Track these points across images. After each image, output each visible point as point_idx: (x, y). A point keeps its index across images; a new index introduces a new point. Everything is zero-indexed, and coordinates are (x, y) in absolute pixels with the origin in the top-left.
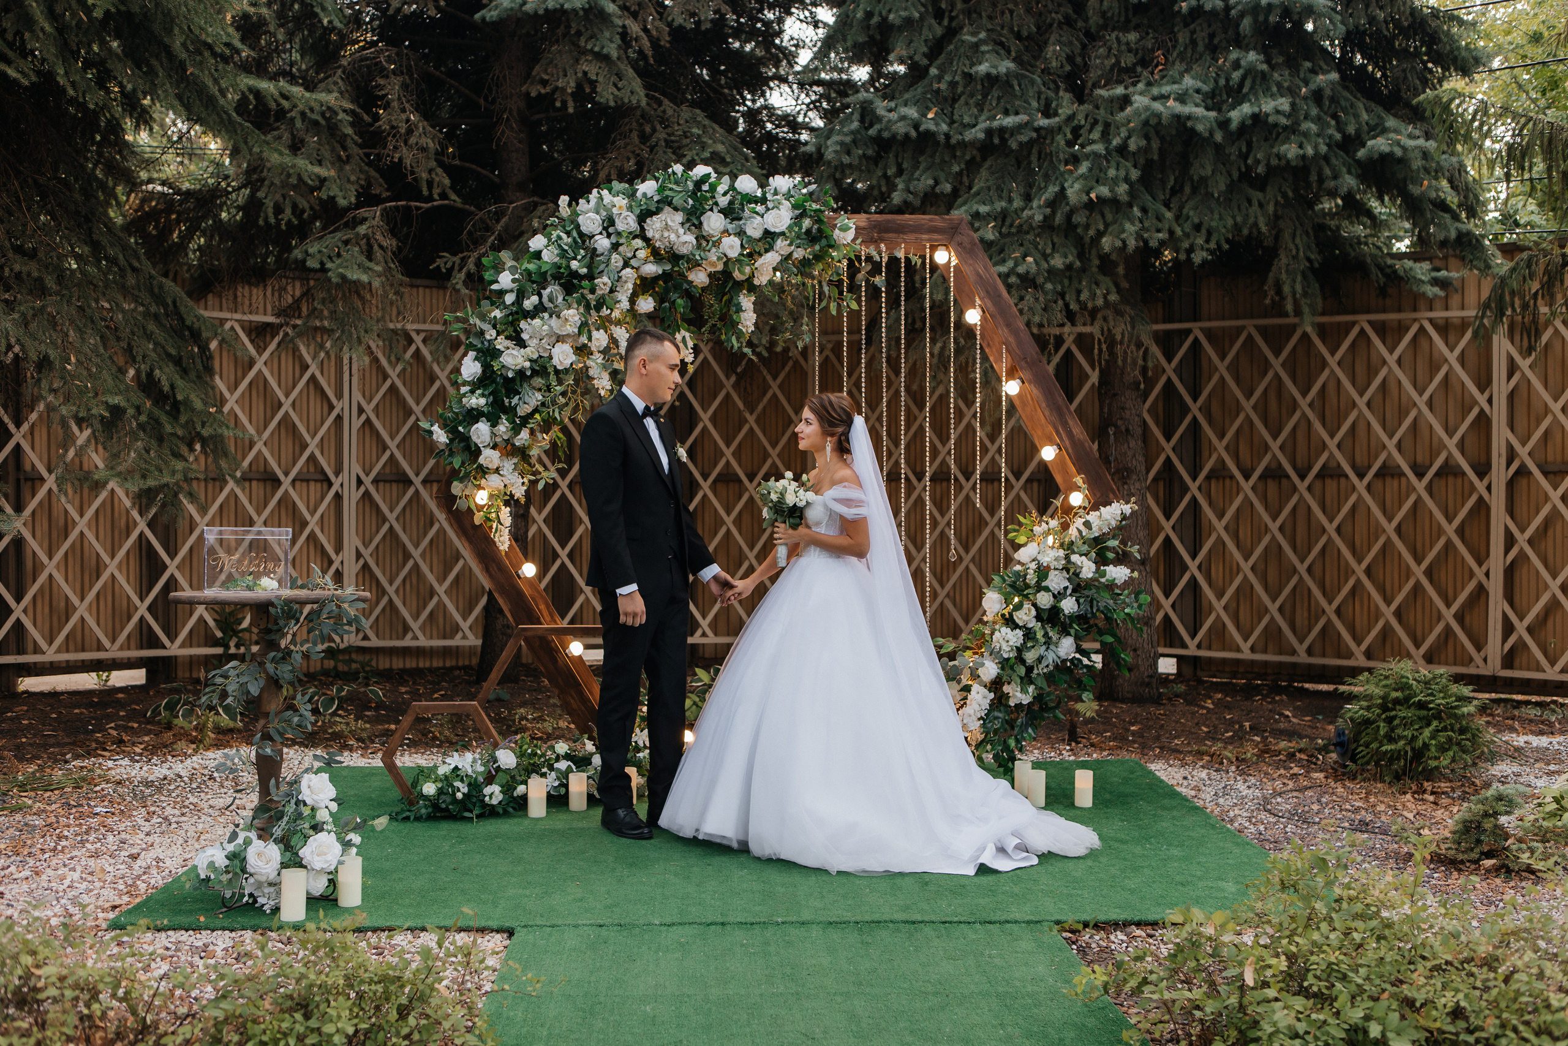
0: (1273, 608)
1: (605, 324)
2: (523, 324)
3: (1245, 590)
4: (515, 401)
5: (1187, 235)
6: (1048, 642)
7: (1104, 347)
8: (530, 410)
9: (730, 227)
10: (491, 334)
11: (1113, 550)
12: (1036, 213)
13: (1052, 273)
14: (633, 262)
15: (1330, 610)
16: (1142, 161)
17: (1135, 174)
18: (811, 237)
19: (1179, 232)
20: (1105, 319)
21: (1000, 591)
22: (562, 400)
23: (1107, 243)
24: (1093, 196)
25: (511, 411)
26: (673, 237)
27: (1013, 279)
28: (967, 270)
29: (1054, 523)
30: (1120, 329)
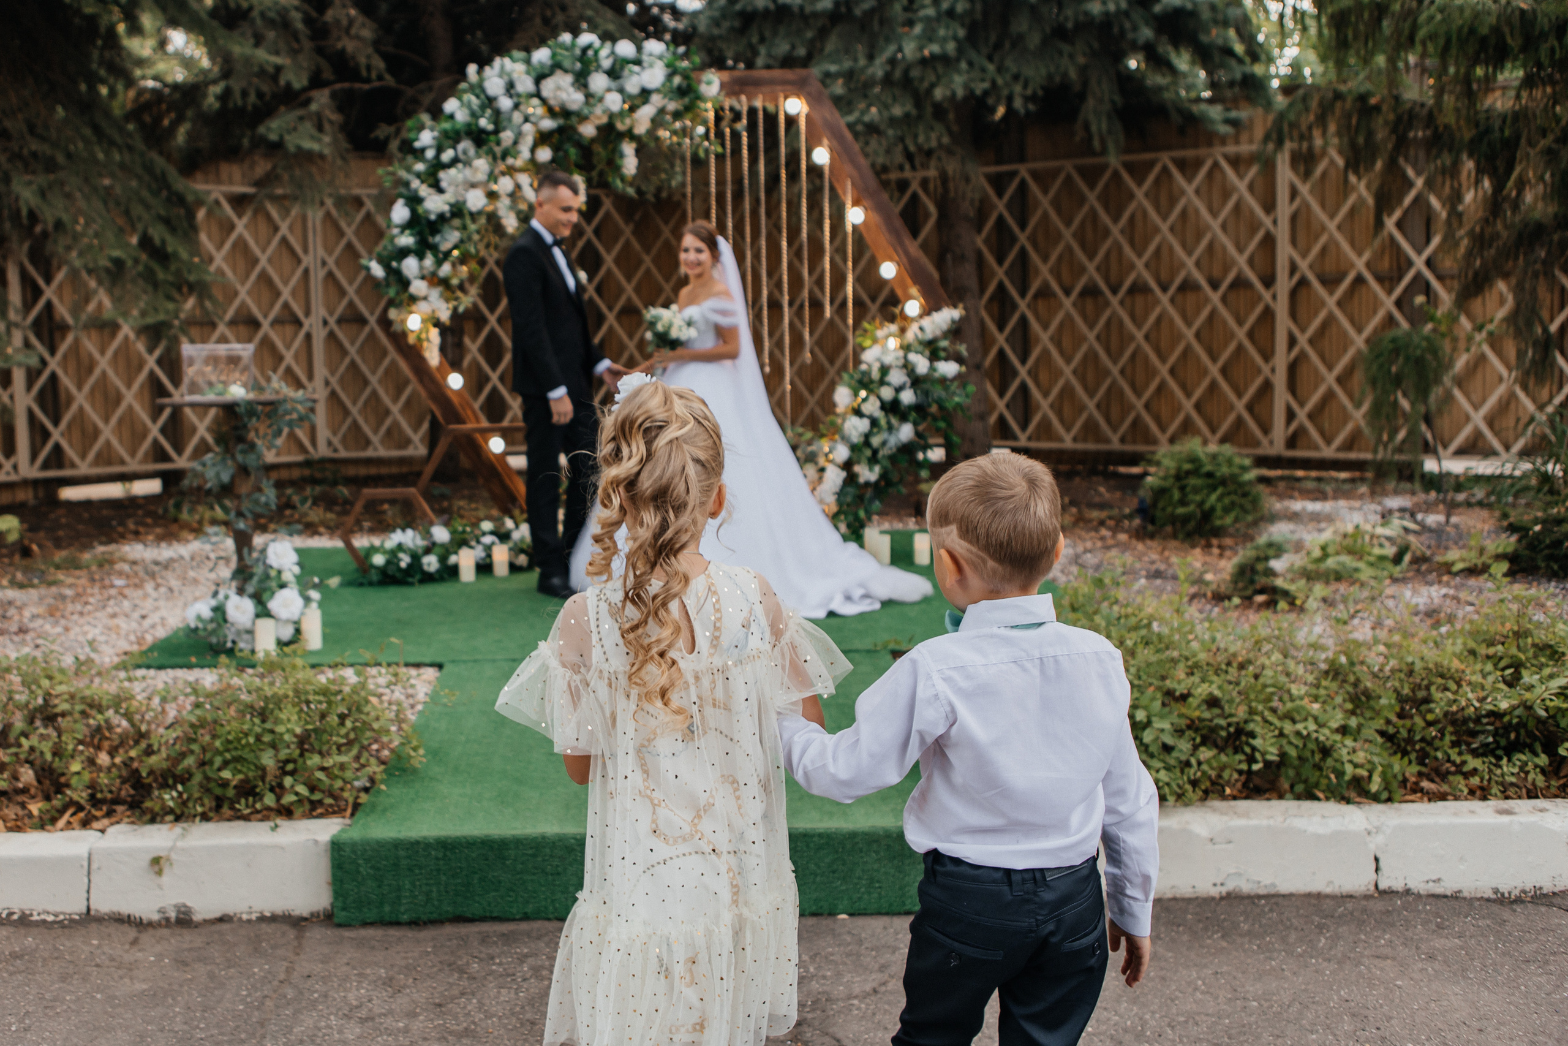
0: (1091, 405)
1: (511, 171)
2: (442, 175)
3: (1067, 391)
4: (437, 239)
5: (1007, 84)
6: (890, 428)
8: (450, 246)
9: (613, 85)
10: (415, 183)
11: (944, 349)
12: (878, 70)
13: (893, 121)
14: (533, 119)
15: (1139, 404)
16: (967, 21)
17: (962, 33)
18: (682, 92)
19: (1000, 81)
20: (939, 159)
21: (850, 386)
22: (476, 237)
23: (939, 93)
24: (926, 52)
25: (434, 248)
26: (564, 96)
27: (859, 128)
28: (816, 117)
29: (893, 328)
30: (952, 167)
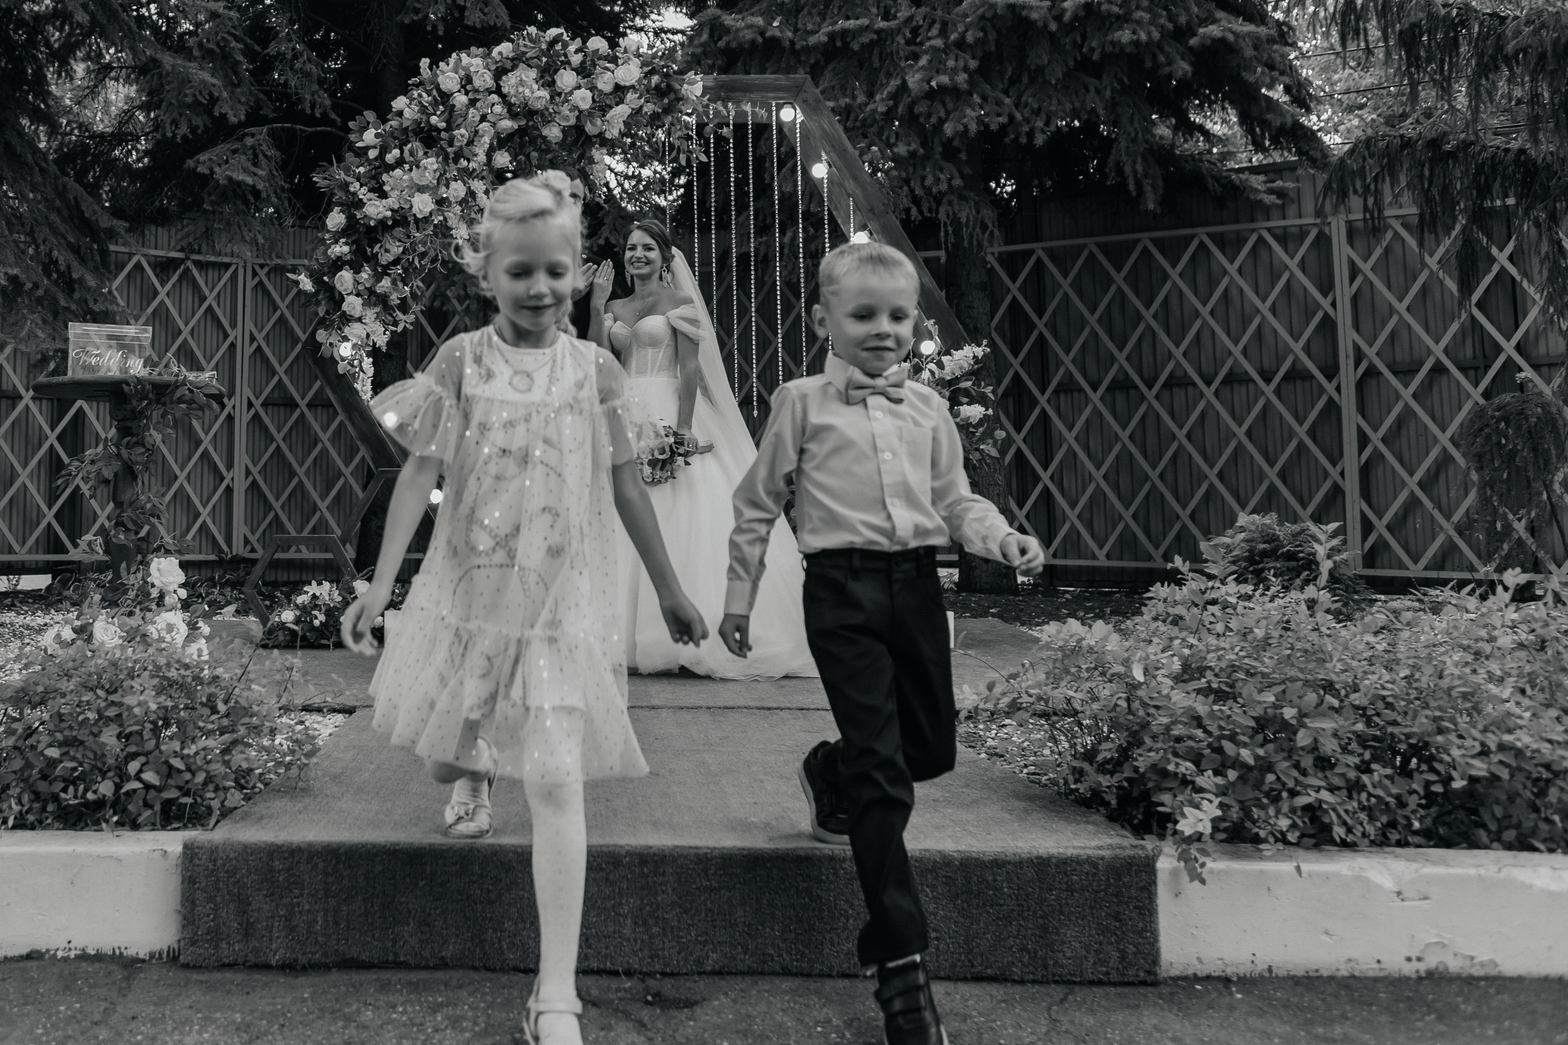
1: (464, 175)
2: (385, 177)
4: (376, 249)
5: (1027, 120)
7: (950, 229)
8: (391, 259)
9: (582, 82)
10: (355, 187)
11: (967, 392)
12: (879, 105)
13: (896, 161)
14: (491, 118)
16: (980, 54)
17: (973, 64)
18: (660, 92)
19: (1018, 116)
20: (950, 203)
22: (422, 250)
23: (949, 129)
24: (933, 84)
25: (373, 260)
26: (527, 92)
28: (813, 126)
30: (965, 213)
